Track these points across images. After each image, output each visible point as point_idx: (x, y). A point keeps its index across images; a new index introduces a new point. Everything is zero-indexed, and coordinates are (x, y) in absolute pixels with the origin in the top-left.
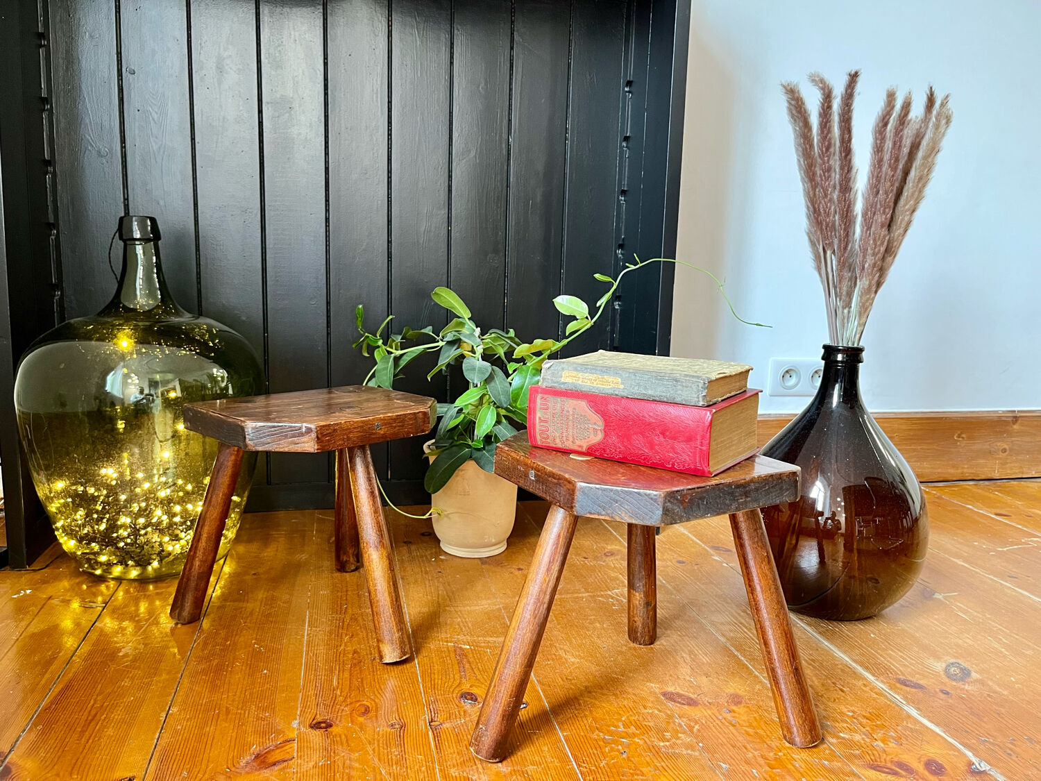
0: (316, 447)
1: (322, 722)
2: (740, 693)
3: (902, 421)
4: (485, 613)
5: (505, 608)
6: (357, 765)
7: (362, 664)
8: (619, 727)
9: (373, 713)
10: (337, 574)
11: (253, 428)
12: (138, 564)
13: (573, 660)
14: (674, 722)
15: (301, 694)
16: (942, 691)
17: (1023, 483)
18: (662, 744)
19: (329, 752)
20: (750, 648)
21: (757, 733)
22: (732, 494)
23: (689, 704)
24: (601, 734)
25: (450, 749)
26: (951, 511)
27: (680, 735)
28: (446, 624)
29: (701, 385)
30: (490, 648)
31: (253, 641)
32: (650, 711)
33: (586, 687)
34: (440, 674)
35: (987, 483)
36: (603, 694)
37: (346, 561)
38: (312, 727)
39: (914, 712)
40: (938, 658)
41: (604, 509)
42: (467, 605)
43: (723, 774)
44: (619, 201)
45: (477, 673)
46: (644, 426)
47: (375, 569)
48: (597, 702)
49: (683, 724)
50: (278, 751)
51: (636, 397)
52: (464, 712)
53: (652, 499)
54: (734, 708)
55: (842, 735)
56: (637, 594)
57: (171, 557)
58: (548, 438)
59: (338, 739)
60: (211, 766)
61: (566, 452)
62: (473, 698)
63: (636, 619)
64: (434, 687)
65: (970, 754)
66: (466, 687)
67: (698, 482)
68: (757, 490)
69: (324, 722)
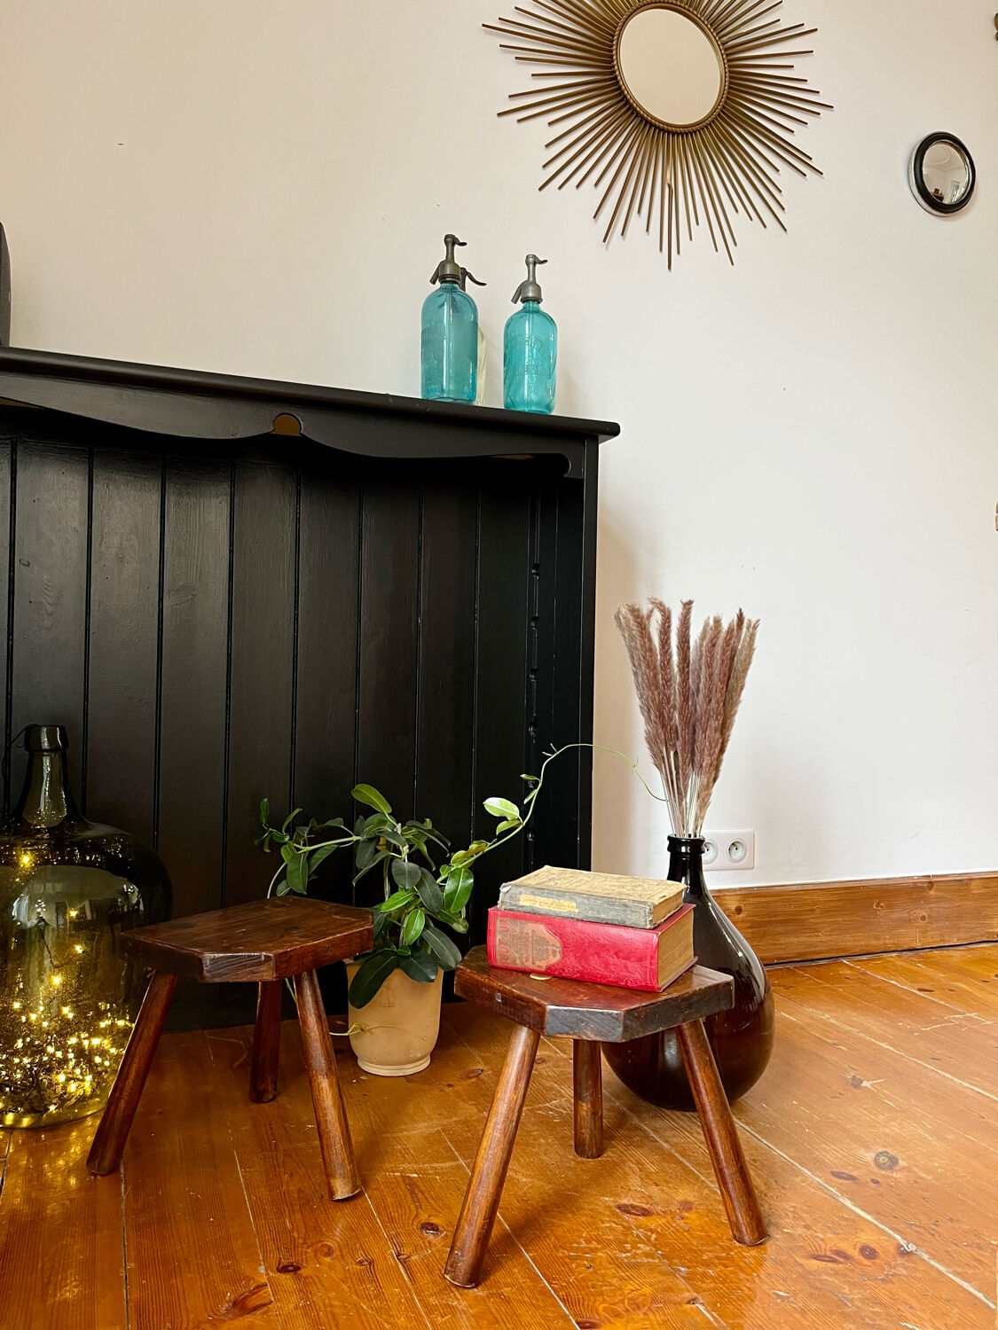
0: (275, 975)
1: (289, 1266)
2: (690, 1199)
3: (820, 892)
4: (425, 1138)
5: (444, 1130)
6: (336, 1303)
7: (311, 1203)
8: (581, 1243)
9: (337, 1253)
10: (254, 1106)
11: (211, 960)
12: (31, 1111)
13: (524, 1180)
14: (632, 1234)
15: (257, 1240)
16: (873, 1181)
17: (945, 952)
18: (624, 1255)
19: (304, 1292)
20: (694, 1152)
21: (709, 1236)
22: (678, 1007)
23: (643, 1215)
24: (566, 1252)
25: (424, 1279)
26: (875, 989)
27: (639, 1245)
28: (387, 1152)
29: (647, 911)
30: (438, 1174)
31: (187, 1189)
32: (608, 1225)
33: (543, 1207)
34: (394, 1206)
35: (909, 953)
36: (560, 1212)
37: (264, 1089)
38: (280, 1272)
39: (848, 1203)
40: (867, 1148)
41: (572, 1029)
42: (404, 1130)
43: (684, 1278)
44: (529, 679)
45: (432, 1202)
46: (600, 948)
47: (325, 1098)
48: (555, 1221)
49: (640, 1234)
50: (254, 1297)
51: (590, 920)
52: (429, 1243)
53: (614, 1018)
54: (686, 1214)
55: (785, 1230)
56: (584, 1105)
57: (73, 1100)
58: (508, 959)
59: (311, 1280)
60: (192, 1316)
61: (527, 972)
62: (434, 1227)
63: (583, 1131)
64: (392, 1220)
65: (898, 1237)
66: (424, 1218)
67: (650, 999)
68: (698, 1001)
69: (292, 1266)
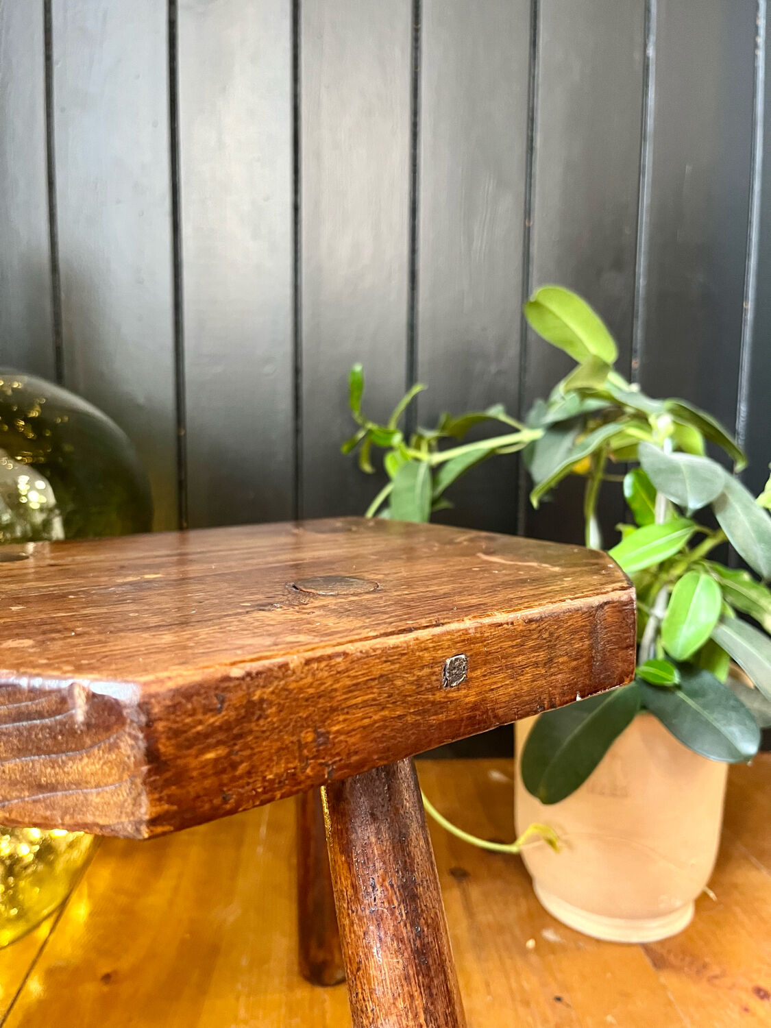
10: (304, 992)
